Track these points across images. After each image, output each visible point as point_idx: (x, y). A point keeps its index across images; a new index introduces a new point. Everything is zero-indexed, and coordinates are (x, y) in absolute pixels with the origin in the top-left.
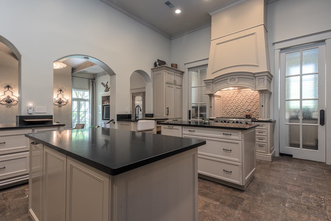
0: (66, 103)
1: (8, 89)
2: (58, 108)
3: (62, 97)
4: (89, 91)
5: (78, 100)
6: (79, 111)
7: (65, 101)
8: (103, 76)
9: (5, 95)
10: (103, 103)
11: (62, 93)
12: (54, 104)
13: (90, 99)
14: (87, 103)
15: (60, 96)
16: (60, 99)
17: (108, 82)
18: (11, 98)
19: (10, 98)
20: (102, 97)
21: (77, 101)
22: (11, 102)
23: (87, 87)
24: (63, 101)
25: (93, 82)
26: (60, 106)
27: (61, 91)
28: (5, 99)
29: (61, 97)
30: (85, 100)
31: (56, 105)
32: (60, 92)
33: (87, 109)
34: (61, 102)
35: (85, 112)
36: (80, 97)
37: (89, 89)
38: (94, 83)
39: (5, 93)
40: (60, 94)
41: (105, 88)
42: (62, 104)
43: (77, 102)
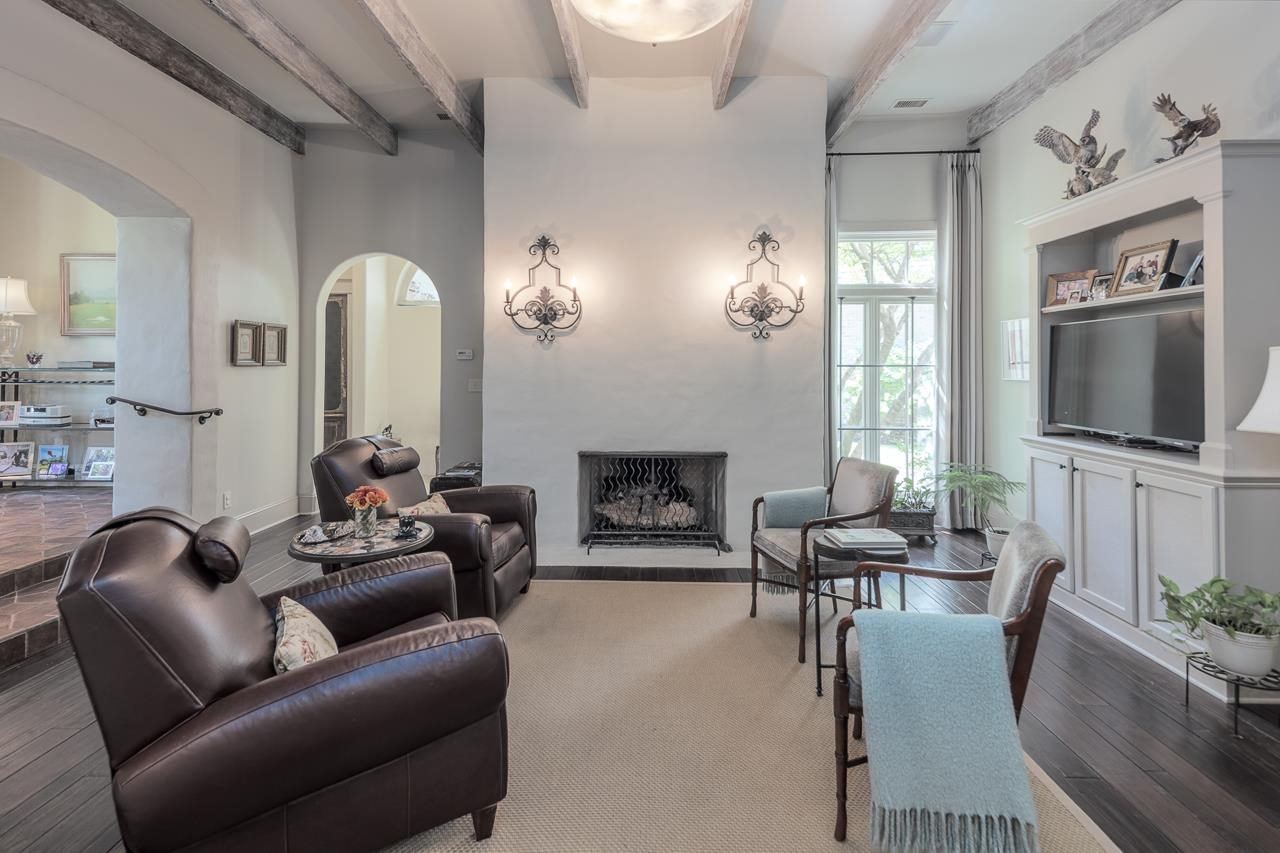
0: (796, 312)
1: (544, 254)
2: (754, 344)
3: (770, 280)
4: (935, 232)
5: (872, 296)
6: (873, 365)
7: (789, 300)
8: (1050, 91)
9: (534, 285)
10: (1051, 298)
11: (770, 255)
12: (734, 323)
13: (940, 288)
14: (925, 313)
15: (762, 274)
16: (763, 289)
17: (1095, 118)
18: (552, 297)
19: (552, 300)
20: (1045, 249)
21: (863, 301)
22: (554, 317)
23: (924, 208)
24: (775, 300)
25: (961, 170)
26: (761, 335)
27: (764, 239)
28: (533, 303)
29: (768, 281)
30: (912, 296)
31: (740, 330)
32: (759, 246)
33: (926, 354)
34: (767, 306)
35: (913, 369)
36: (881, 278)
37: (938, 220)
38: (971, 177)
39: (534, 274)
40: (763, 260)
41: (1068, 172)
42: (774, 319)
43: (862, 306)
